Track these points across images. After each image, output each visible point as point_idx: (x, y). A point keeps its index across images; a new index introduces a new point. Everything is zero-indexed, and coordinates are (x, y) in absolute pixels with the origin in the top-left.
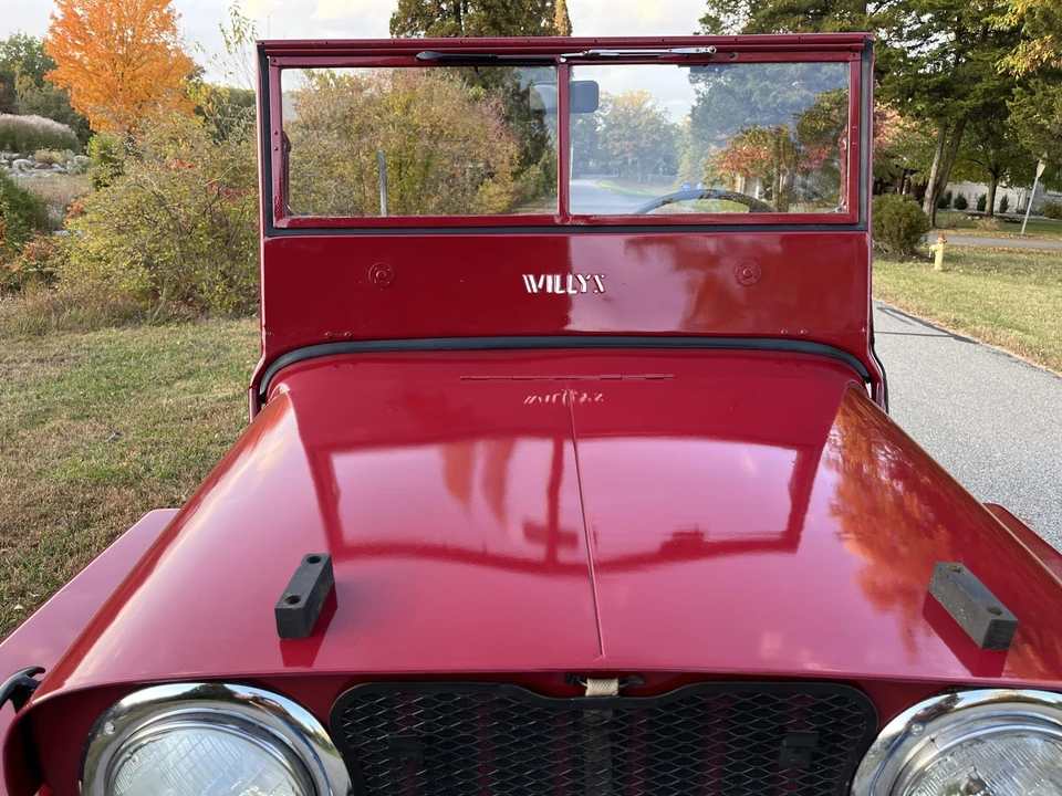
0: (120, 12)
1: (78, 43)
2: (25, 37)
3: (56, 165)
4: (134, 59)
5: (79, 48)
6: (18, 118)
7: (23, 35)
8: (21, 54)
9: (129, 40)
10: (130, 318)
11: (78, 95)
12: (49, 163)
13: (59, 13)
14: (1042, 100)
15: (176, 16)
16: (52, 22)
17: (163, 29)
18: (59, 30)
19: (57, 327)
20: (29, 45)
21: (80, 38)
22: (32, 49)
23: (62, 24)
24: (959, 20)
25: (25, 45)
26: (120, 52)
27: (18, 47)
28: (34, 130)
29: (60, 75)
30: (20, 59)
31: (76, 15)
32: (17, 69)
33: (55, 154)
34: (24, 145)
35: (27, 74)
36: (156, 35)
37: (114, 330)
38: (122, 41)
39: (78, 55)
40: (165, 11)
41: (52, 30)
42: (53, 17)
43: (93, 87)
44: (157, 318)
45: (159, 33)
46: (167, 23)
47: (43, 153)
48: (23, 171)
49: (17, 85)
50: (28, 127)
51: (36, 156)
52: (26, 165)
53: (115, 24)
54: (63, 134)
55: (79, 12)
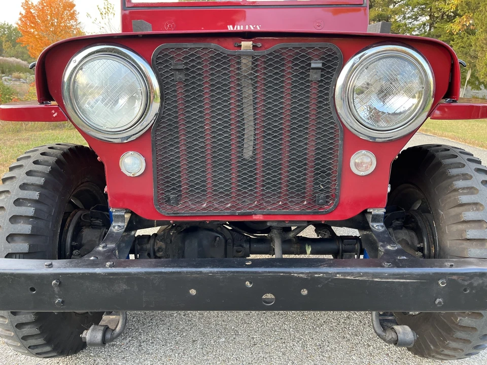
0: (52, 11)
1: (32, 25)
2: (8, 25)
3: (22, 79)
4: (58, 33)
5: (33, 28)
6: (5, 58)
7: (7, 24)
8: (6, 32)
9: (56, 24)
10: (58, 127)
11: (32, 49)
12: (19, 78)
13: (24, 12)
14: (466, 41)
15: (77, 13)
16: (20, 16)
17: (71, 19)
18: (23, 19)
19: (26, 129)
20: (9, 28)
21: (33, 23)
22: (10, 30)
23: (25, 17)
24: (431, 10)
25: (7, 28)
26: (51, 30)
27: (4, 30)
28: (12, 64)
29: (24, 40)
30: (5, 34)
31: (31, 13)
32: (4, 39)
33: (21, 75)
34: (7, 70)
35: (8, 41)
36: (68, 22)
37: (51, 131)
38: (52, 25)
39: (32, 30)
40: (72, 11)
41: (20, 19)
42: (20, 14)
43: (39, 45)
44: (70, 127)
45: (69, 21)
46: (73, 16)
47: (16, 74)
48: (7, 82)
49: (4, 46)
50: (9, 62)
51: (13, 76)
52: (8, 80)
53: (49, 17)
54: (25, 66)
55: (33, 11)
